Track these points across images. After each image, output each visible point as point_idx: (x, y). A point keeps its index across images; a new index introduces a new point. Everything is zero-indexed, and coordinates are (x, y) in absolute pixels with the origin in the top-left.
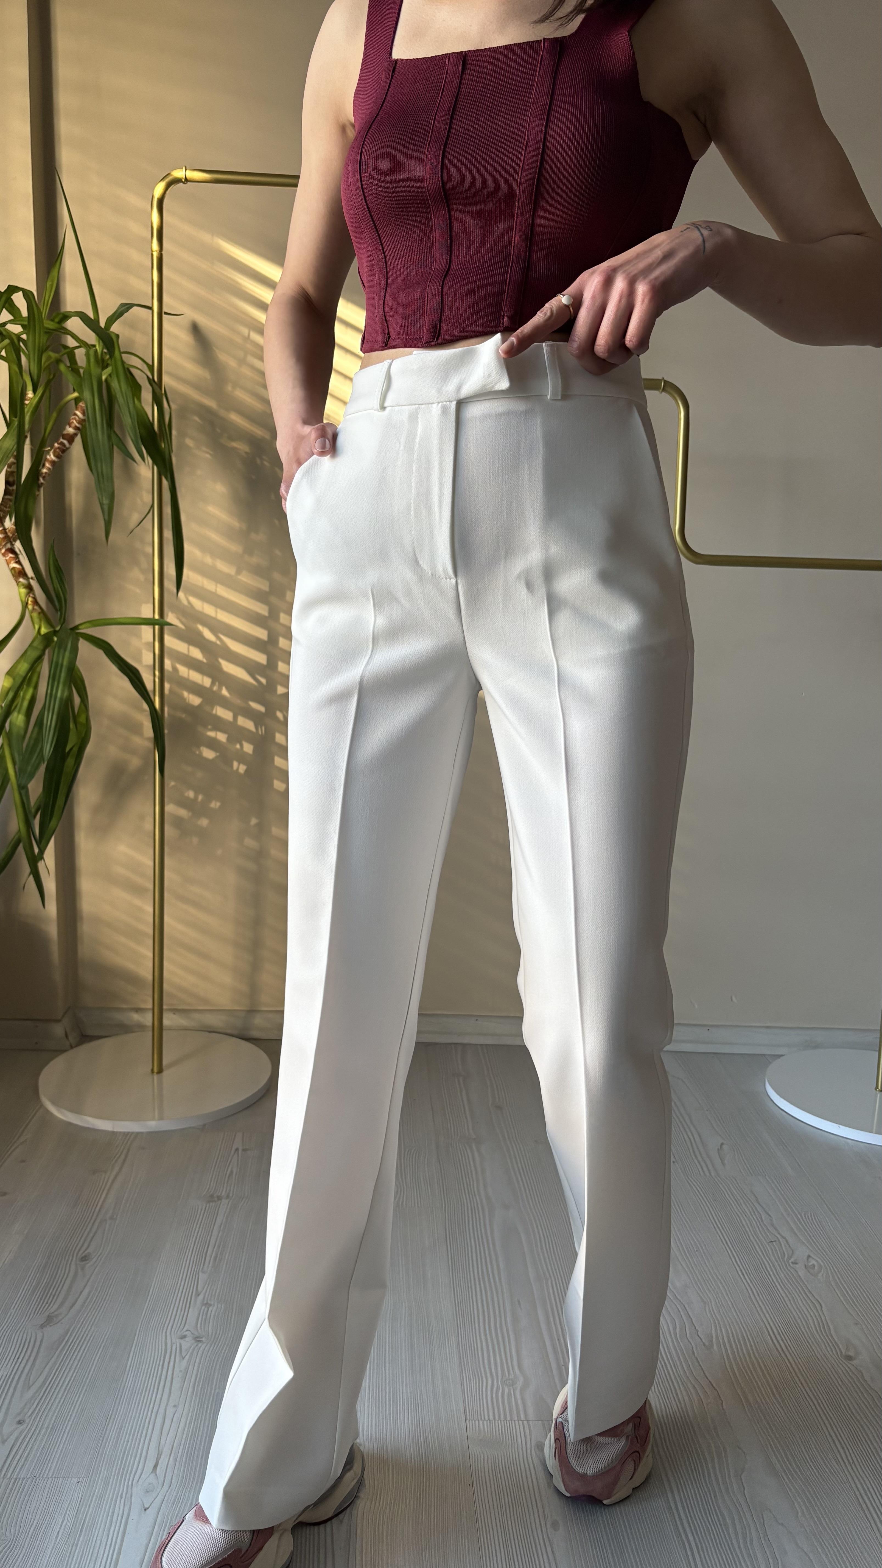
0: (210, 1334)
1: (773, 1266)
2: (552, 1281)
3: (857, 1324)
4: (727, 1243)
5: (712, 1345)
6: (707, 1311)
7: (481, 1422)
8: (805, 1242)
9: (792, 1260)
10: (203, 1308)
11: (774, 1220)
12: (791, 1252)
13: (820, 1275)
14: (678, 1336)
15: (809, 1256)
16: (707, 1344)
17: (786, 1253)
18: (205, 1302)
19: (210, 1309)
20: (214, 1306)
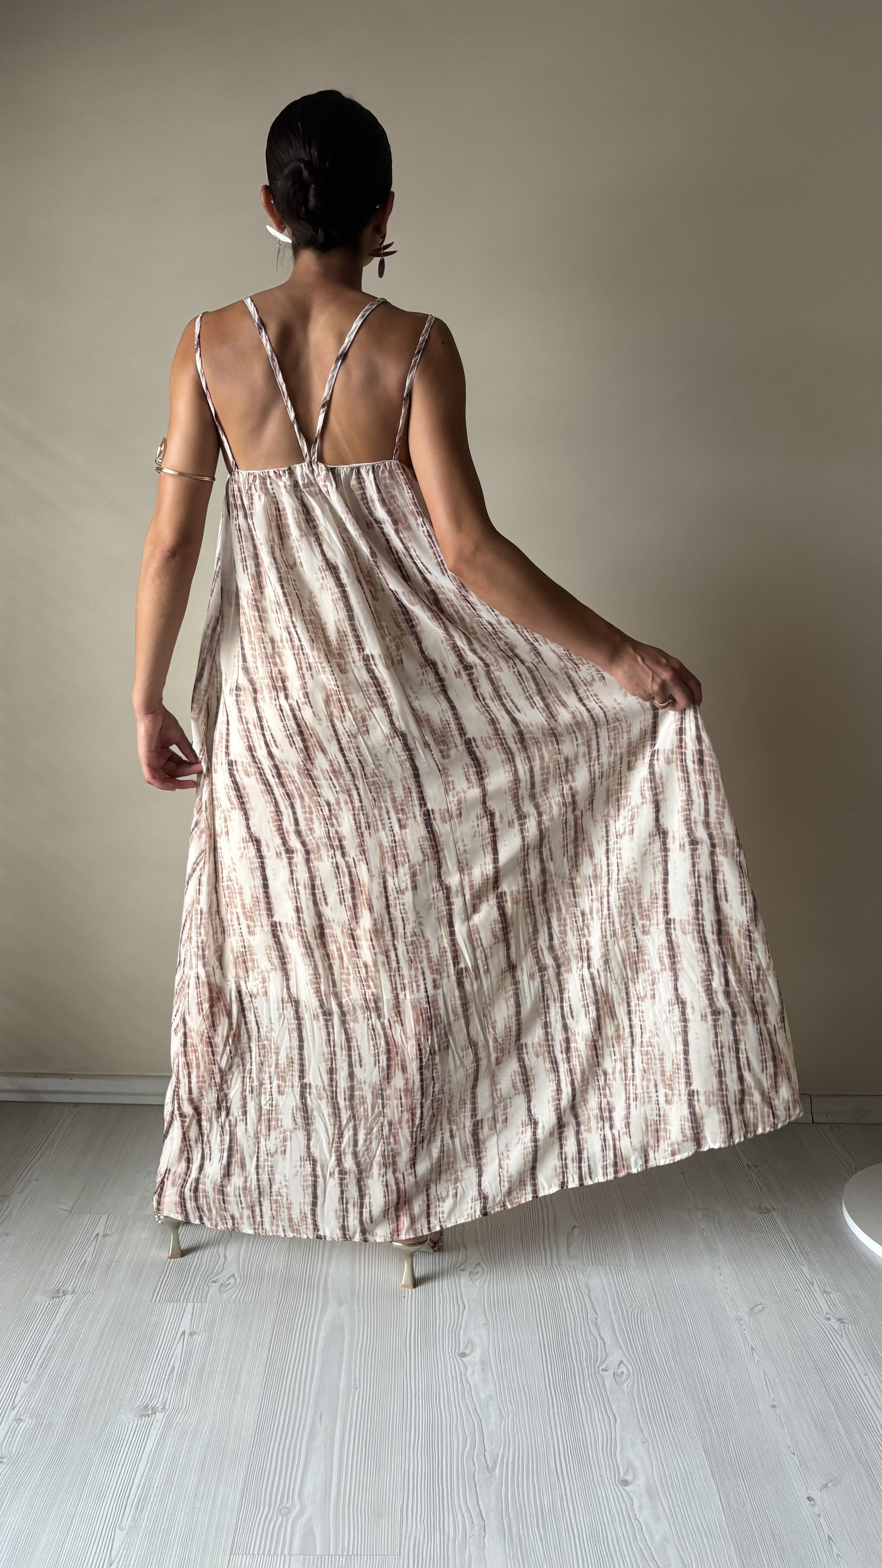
0: (13, 1453)
1: (582, 1372)
2: (359, 1392)
3: (645, 1442)
4: (544, 1347)
5: (494, 1469)
6: (502, 1425)
7: (245, 1556)
8: (623, 1346)
10: (15, 1422)
11: (599, 1320)
12: (605, 1356)
13: (625, 1384)
14: (465, 1456)
15: (621, 1362)
16: (490, 1466)
17: (600, 1358)
18: (18, 1417)
19: (21, 1424)
20: (26, 1420)
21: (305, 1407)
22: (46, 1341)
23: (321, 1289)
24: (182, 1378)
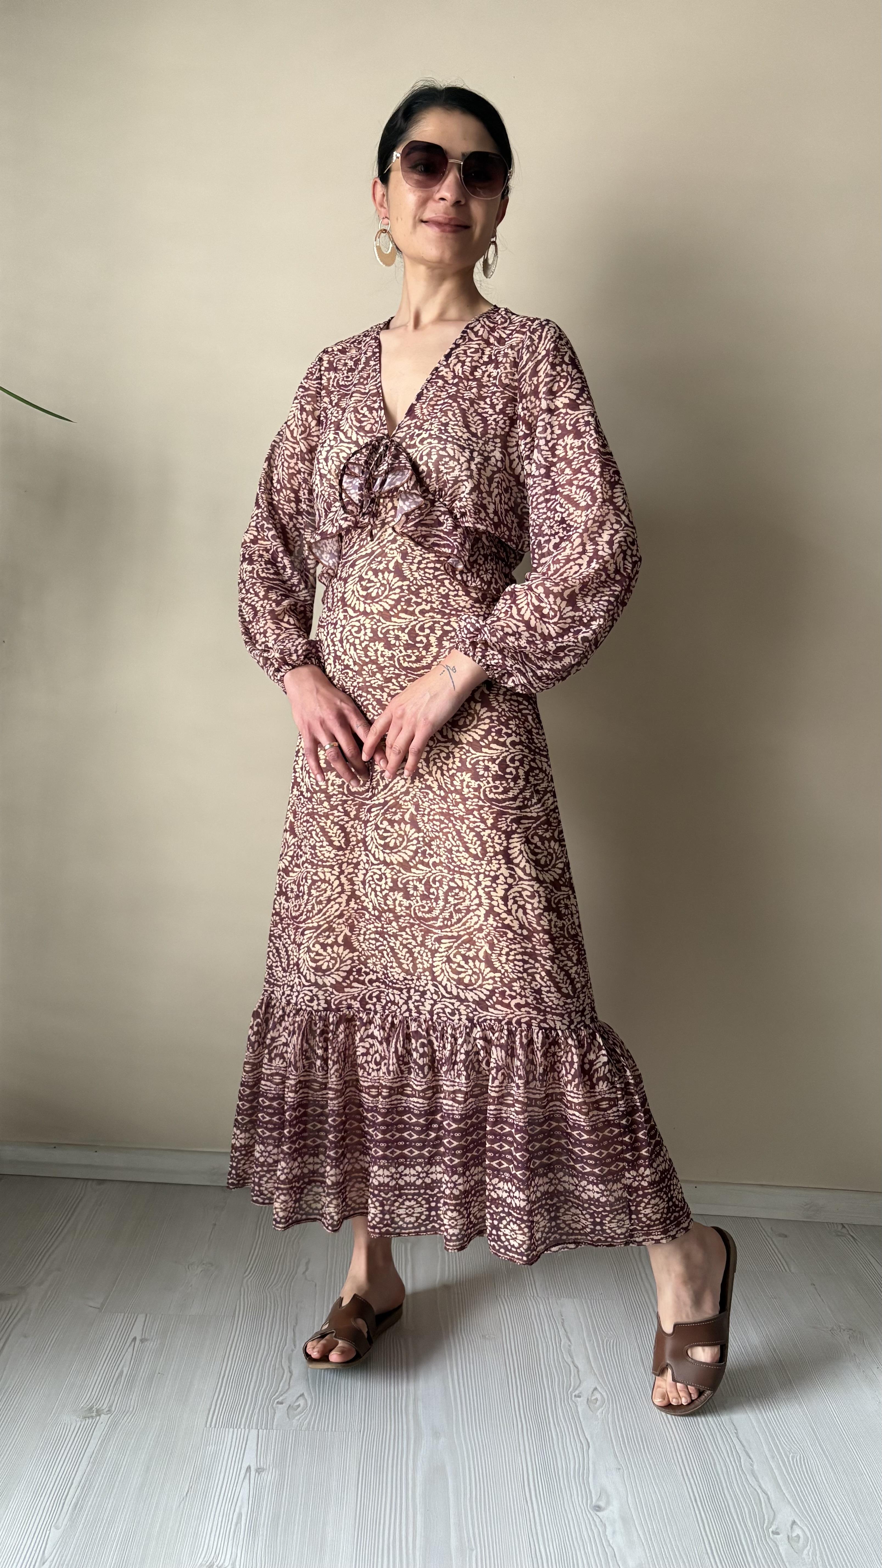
1: (749, 1535)
4: (696, 1499)
8: (791, 1501)
9: (773, 1528)
11: (755, 1467)
12: (772, 1514)
13: (805, 1552)
15: (794, 1522)
17: (766, 1517)
22: (79, 1474)
23: (411, 1417)
24: (253, 1529)
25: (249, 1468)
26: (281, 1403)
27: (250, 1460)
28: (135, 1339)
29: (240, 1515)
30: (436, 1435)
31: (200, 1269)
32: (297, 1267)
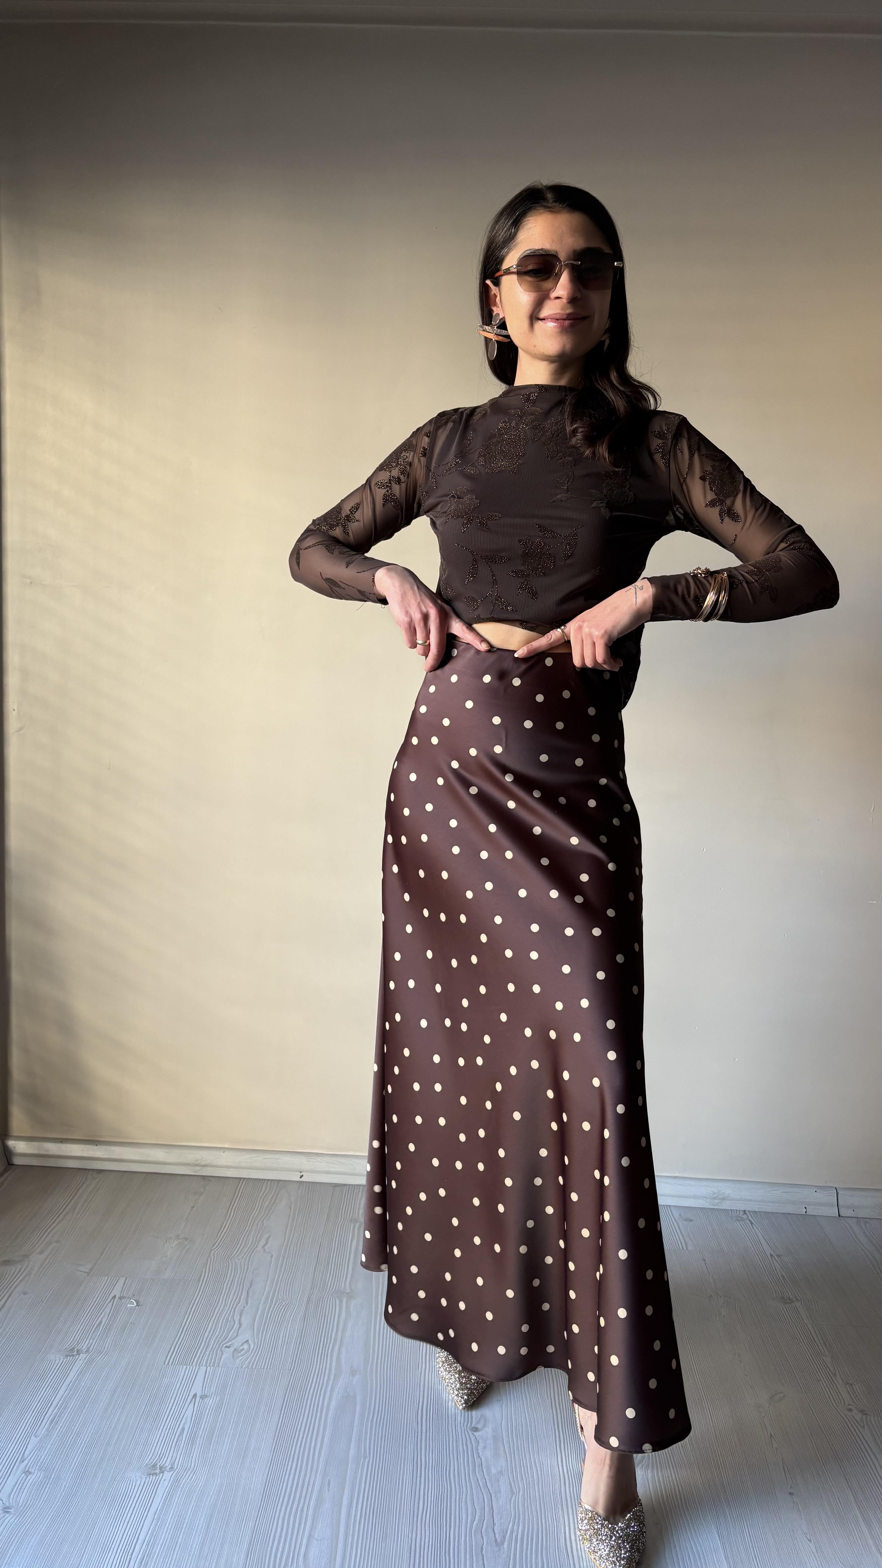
0: (20, 1504)
2: (369, 1461)
5: (502, 1543)
6: (512, 1501)
10: (23, 1475)
14: (474, 1528)
16: (498, 1540)
18: (26, 1470)
19: (29, 1477)
20: (34, 1472)
21: (314, 1473)
22: (58, 1397)
23: (334, 1359)
24: (192, 1439)
25: (195, 1395)
26: (229, 1347)
27: (197, 1389)
28: (115, 1296)
29: (183, 1429)
30: (353, 1373)
31: (176, 1243)
32: (259, 1242)
